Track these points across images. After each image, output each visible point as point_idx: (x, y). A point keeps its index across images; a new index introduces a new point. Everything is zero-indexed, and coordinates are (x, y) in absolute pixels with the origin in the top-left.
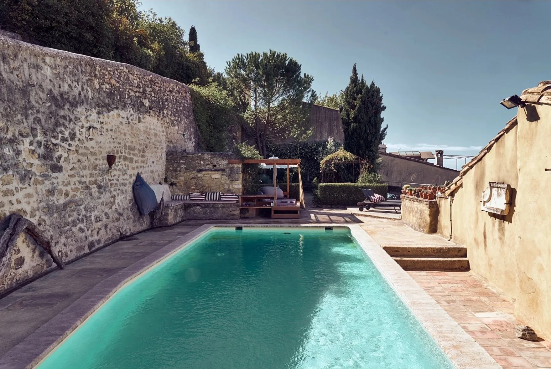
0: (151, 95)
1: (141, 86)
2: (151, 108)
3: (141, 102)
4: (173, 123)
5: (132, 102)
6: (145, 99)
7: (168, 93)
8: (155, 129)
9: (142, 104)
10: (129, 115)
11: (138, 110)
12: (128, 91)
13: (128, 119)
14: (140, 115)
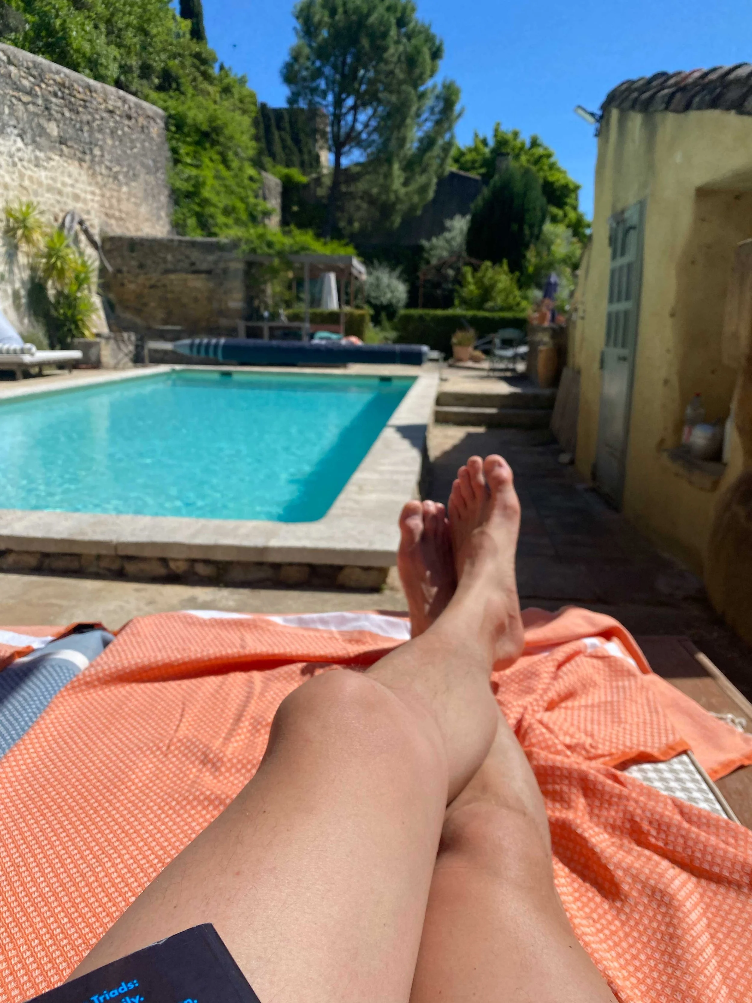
0: (63, 114)
1: (39, 93)
2: (62, 141)
3: (39, 125)
4: (115, 178)
5: (18, 123)
6: (49, 120)
7: (105, 115)
8: (72, 186)
9: (43, 132)
10: (13, 149)
11: (34, 141)
12: (11, 101)
13: (11, 156)
14: (38, 153)
